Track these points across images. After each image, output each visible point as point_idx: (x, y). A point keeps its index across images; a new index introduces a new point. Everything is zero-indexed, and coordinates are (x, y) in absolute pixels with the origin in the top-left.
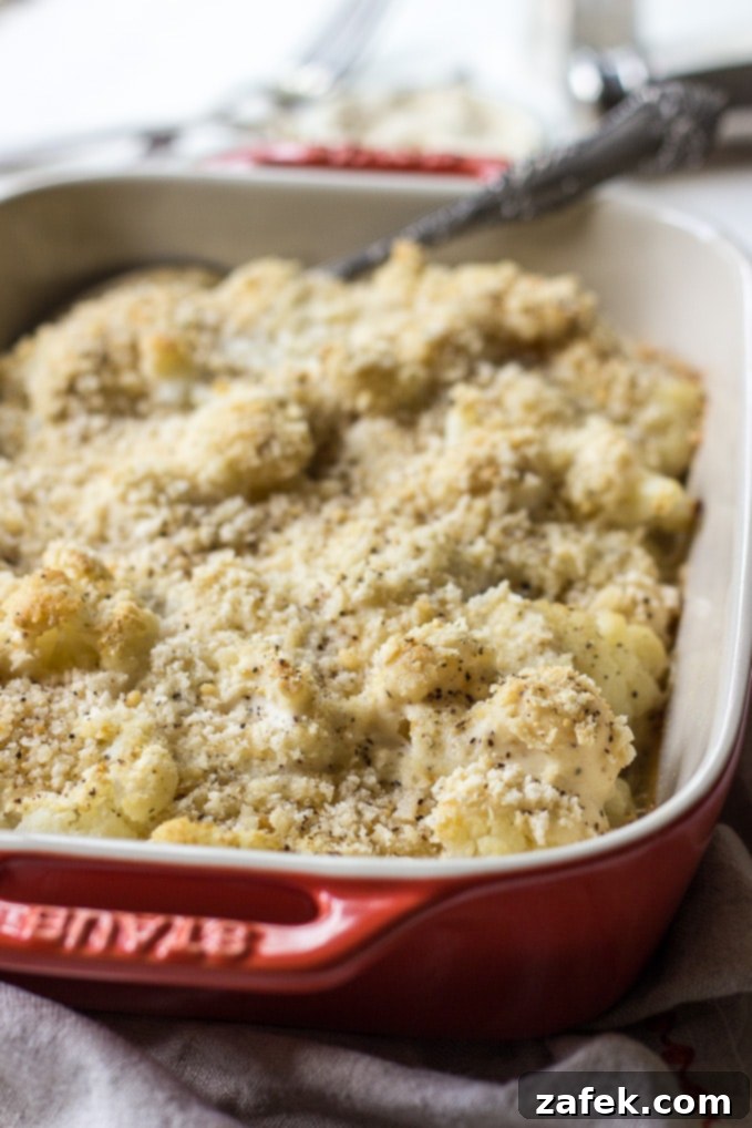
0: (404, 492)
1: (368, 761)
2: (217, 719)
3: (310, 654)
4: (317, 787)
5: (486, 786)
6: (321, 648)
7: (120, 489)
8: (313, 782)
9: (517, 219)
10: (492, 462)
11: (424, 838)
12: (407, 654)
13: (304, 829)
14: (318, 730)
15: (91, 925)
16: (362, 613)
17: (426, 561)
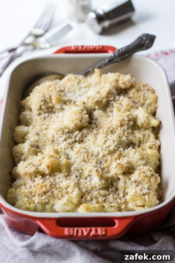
0: (108, 127)
1: (113, 186)
2: (85, 181)
3: (99, 165)
4: (105, 192)
5: (136, 191)
6: (100, 163)
7: (56, 132)
8: (104, 191)
9: (117, 61)
10: (124, 120)
11: (125, 200)
12: (118, 167)
13: (105, 201)
14: (104, 182)
15: (78, 231)
16: (106, 156)
17: (116, 143)
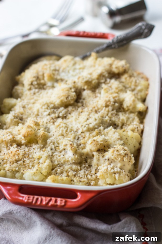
0: (93, 106)
1: (86, 162)
2: (59, 154)
3: (76, 141)
4: (77, 167)
5: (107, 169)
6: (78, 139)
7: (41, 106)
8: (76, 166)
9: (115, 48)
10: (109, 101)
11: (96, 177)
12: (94, 143)
13: (75, 176)
14: (77, 157)
15: (37, 199)
16: (85, 133)
17: (97, 122)
